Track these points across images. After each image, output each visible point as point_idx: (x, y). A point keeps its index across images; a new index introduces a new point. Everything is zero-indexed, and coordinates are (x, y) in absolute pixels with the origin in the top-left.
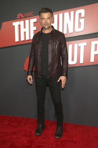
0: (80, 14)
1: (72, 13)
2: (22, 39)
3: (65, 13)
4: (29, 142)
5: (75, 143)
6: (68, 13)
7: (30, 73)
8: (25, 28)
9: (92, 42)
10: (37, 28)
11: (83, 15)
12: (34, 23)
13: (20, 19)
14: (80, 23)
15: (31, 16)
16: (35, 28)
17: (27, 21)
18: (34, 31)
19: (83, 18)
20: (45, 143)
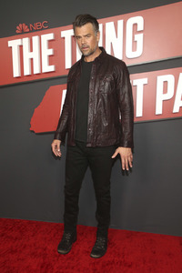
0: (135, 25)
1: (120, 23)
2: (27, 72)
3: (107, 24)
4: (42, 267)
5: (129, 266)
6: (112, 23)
7: (58, 136)
8: (31, 50)
9: (159, 77)
10: (54, 51)
11: (140, 27)
12: (50, 41)
13: (22, 34)
14: (134, 42)
15: (42, 29)
16: (50, 52)
17: (35, 39)
18: (50, 56)
19: (140, 32)
20: (73, 268)
